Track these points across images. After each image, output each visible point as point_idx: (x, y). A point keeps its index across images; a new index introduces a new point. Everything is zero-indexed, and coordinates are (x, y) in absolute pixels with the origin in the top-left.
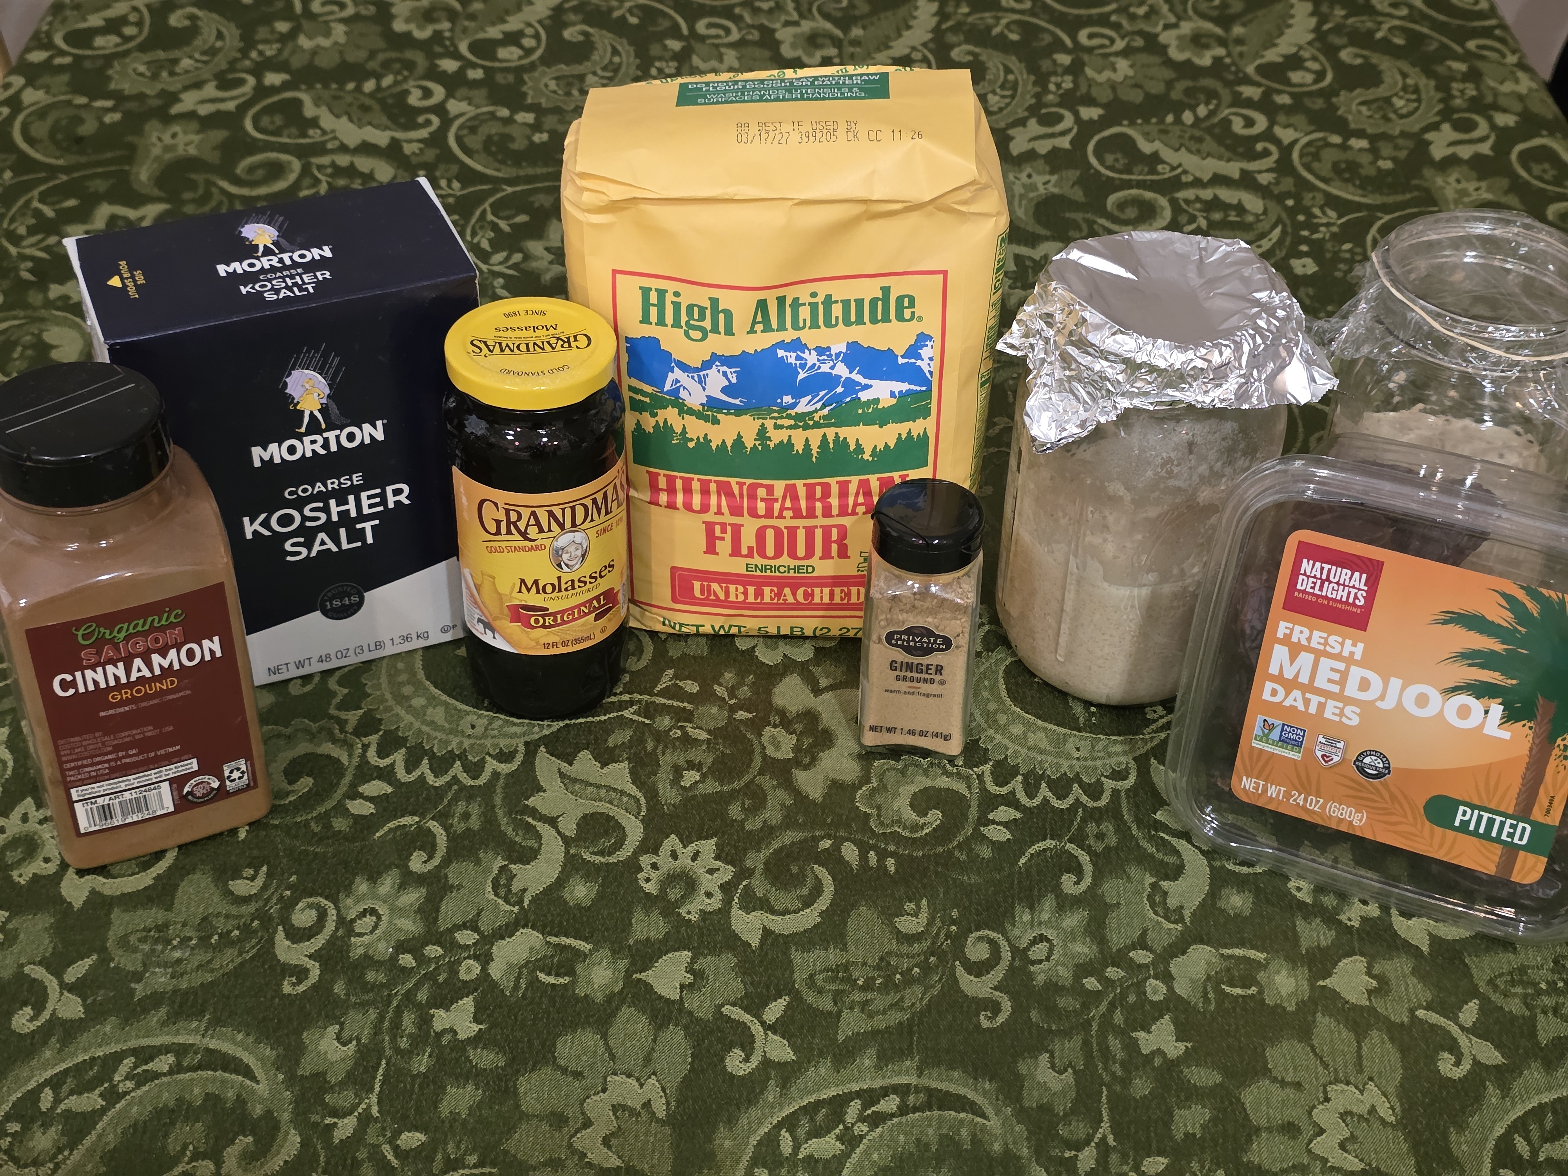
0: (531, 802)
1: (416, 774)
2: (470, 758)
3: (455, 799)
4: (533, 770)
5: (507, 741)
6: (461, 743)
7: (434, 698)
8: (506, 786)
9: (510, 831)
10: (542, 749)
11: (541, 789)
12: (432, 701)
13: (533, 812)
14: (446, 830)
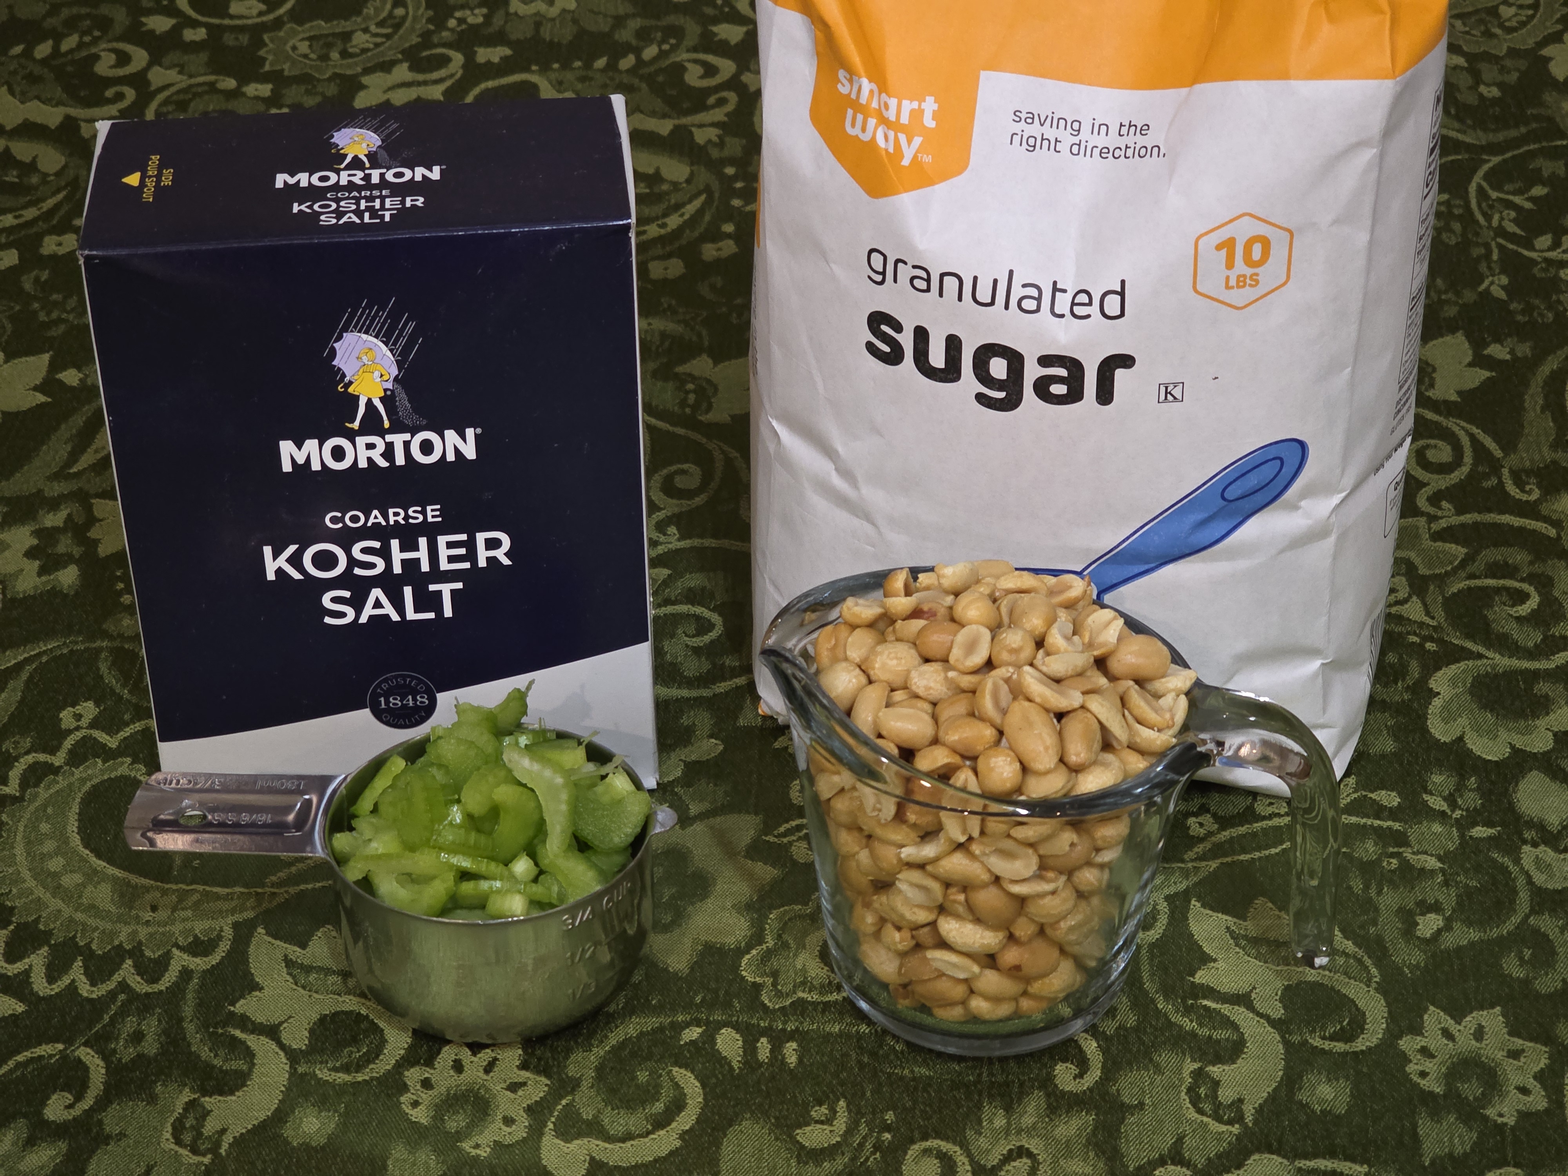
0: (240, 1007)
1: (66, 981)
2: (148, 953)
3: (123, 1012)
4: (246, 962)
5: (206, 924)
6: (135, 933)
7: (95, 871)
8: (202, 985)
9: (205, 1053)
10: (261, 930)
11: (258, 987)
12: (93, 875)
13: (244, 1022)
14: (104, 1058)
